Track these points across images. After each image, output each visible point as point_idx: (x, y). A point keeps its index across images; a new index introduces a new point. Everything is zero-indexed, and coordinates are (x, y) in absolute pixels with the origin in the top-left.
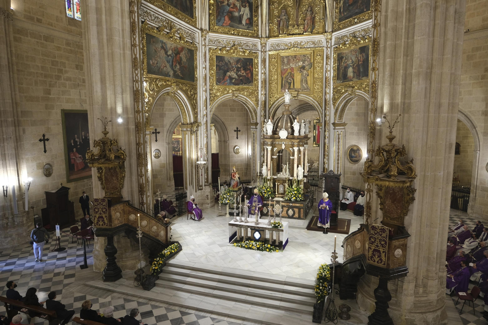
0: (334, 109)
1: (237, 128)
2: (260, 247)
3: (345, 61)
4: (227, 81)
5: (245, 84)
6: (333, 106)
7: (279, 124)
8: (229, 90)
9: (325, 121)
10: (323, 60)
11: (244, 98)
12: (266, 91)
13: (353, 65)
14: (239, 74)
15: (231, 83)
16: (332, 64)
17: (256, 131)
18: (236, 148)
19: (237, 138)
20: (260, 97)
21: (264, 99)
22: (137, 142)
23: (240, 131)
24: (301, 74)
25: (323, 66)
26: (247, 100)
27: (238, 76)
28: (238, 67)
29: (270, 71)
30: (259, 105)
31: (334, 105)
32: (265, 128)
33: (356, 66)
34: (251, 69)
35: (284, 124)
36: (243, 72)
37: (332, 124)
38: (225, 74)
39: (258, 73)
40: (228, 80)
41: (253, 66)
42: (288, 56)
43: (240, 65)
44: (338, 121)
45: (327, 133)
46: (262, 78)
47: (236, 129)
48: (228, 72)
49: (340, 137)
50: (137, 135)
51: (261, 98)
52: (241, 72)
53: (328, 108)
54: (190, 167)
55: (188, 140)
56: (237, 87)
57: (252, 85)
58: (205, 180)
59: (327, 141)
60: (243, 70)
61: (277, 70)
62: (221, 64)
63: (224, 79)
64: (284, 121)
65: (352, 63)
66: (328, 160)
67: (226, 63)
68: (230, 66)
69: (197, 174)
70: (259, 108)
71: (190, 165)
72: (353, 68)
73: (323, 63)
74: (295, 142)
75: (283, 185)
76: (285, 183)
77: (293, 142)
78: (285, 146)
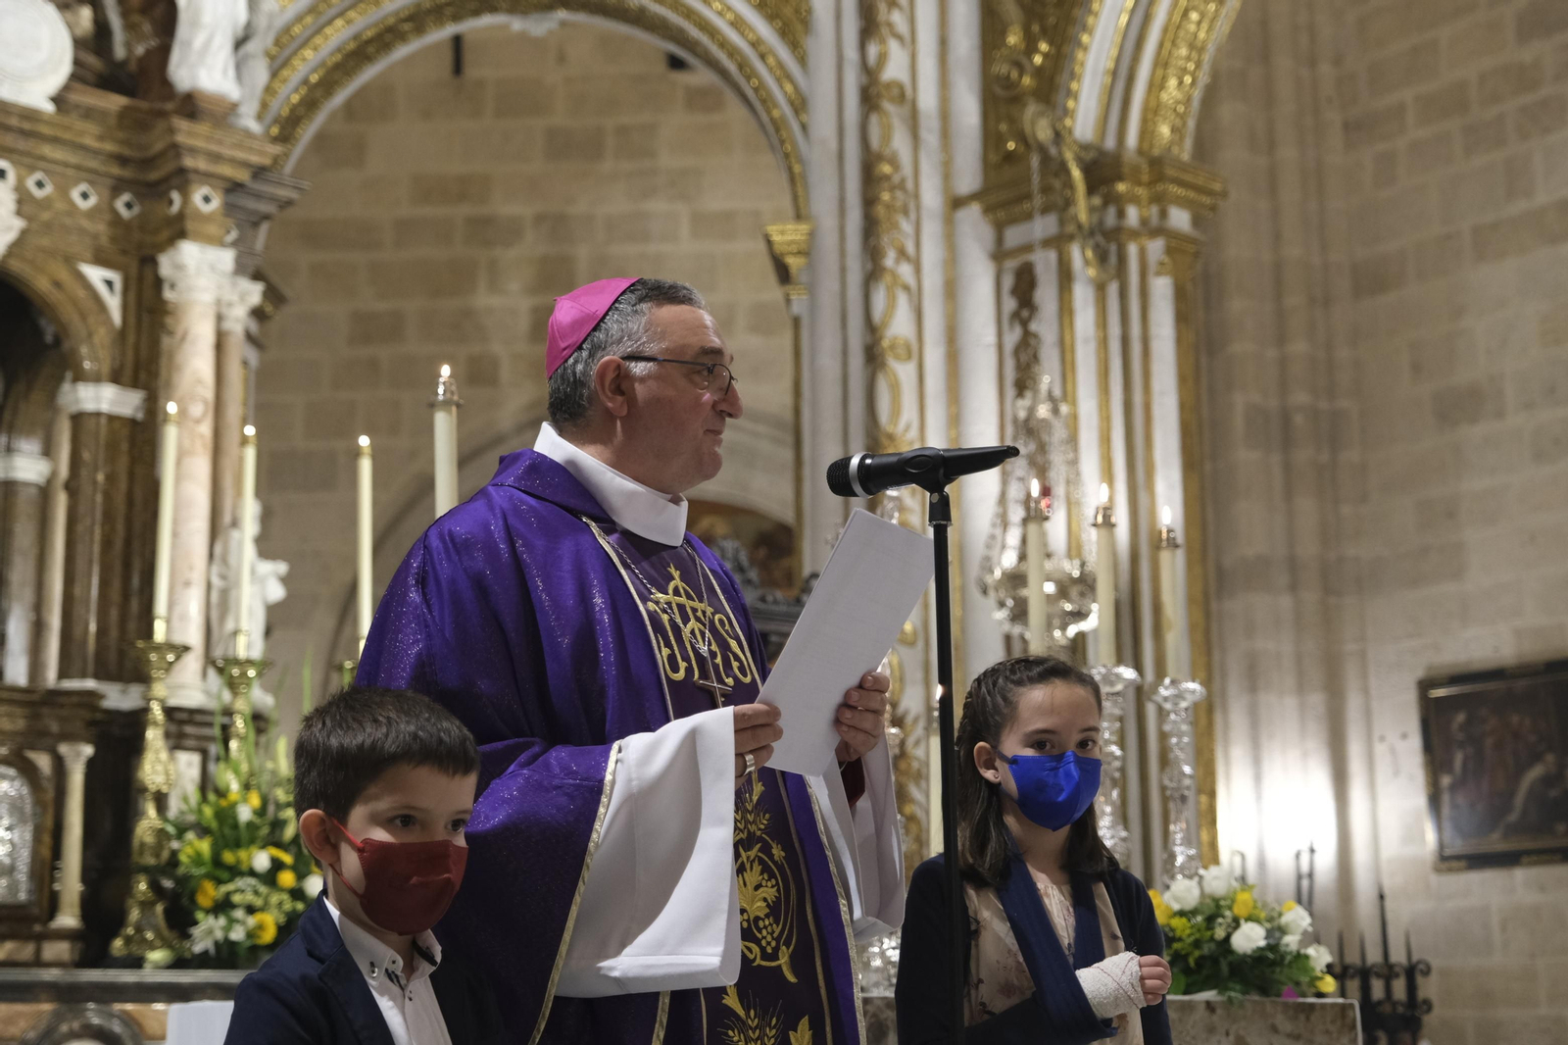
74: (208, 177)
75: (28, 771)
76: (64, 749)
77: (189, 162)
78: (19, 213)
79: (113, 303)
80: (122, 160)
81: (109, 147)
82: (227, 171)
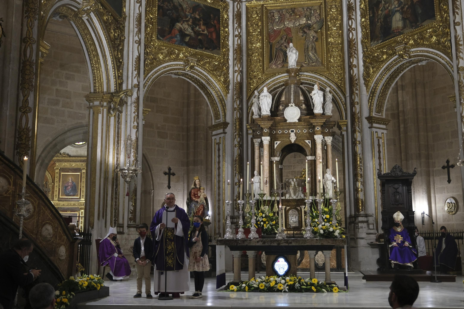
0: (367, 92)
1: (170, 169)
2: (295, 284)
3: (384, 7)
4: (176, 37)
5: (207, 48)
6: (365, 88)
7: (283, 99)
8: (179, 54)
9: (353, 115)
10: (341, 14)
11: (203, 74)
12: (242, 66)
13: (402, 8)
14: (197, 31)
15: (182, 42)
16: (359, 18)
17: (224, 138)
20: (231, 76)
21: (239, 80)
22: (24, 36)
24: (304, 37)
25: (341, 25)
26: (209, 79)
27: (195, 32)
28: (196, 18)
29: (248, 33)
30: (230, 91)
31: (367, 85)
32: (255, 105)
33: (407, 8)
34: (217, 27)
35: (292, 97)
36: (202, 28)
37: (366, 118)
38: (172, 25)
39: (228, 35)
40: (178, 36)
41: (220, 21)
42: (281, 10)
43: (199, 15)
44: (375, 114)
45: (358, 136)
46: (236, 43)
47: (167, 171)
48: (179, 22)
49: (381, 143)
50: (25, 20)
51: (233, 77)
52: (200, 28)
53: (357, 92)
54: (102, 180)
55: (102, 125)
56: (192, 50)
57: (218, 54)
58: (130, 216)
59: (358, 149)
60: (204, 24)
61: (261, 33)
62: (167, 6)
63: (170, 32)
64: (292, 93)
65: (399, 6)
66: (364, 184)
67: (174, 5)
68: (182, 14)
69: (116, 198)
70: (230, 95)
71: (103, 175)
72: (402, 13)
73: (342, 20)
74: (317, 125)
75: (297, 210)
76: (301, 206)
77: (314, 124)
78: (296, 136)
79: (310, 145)
80: (309, 125)
81: (306, 124)
82: (320, 124)
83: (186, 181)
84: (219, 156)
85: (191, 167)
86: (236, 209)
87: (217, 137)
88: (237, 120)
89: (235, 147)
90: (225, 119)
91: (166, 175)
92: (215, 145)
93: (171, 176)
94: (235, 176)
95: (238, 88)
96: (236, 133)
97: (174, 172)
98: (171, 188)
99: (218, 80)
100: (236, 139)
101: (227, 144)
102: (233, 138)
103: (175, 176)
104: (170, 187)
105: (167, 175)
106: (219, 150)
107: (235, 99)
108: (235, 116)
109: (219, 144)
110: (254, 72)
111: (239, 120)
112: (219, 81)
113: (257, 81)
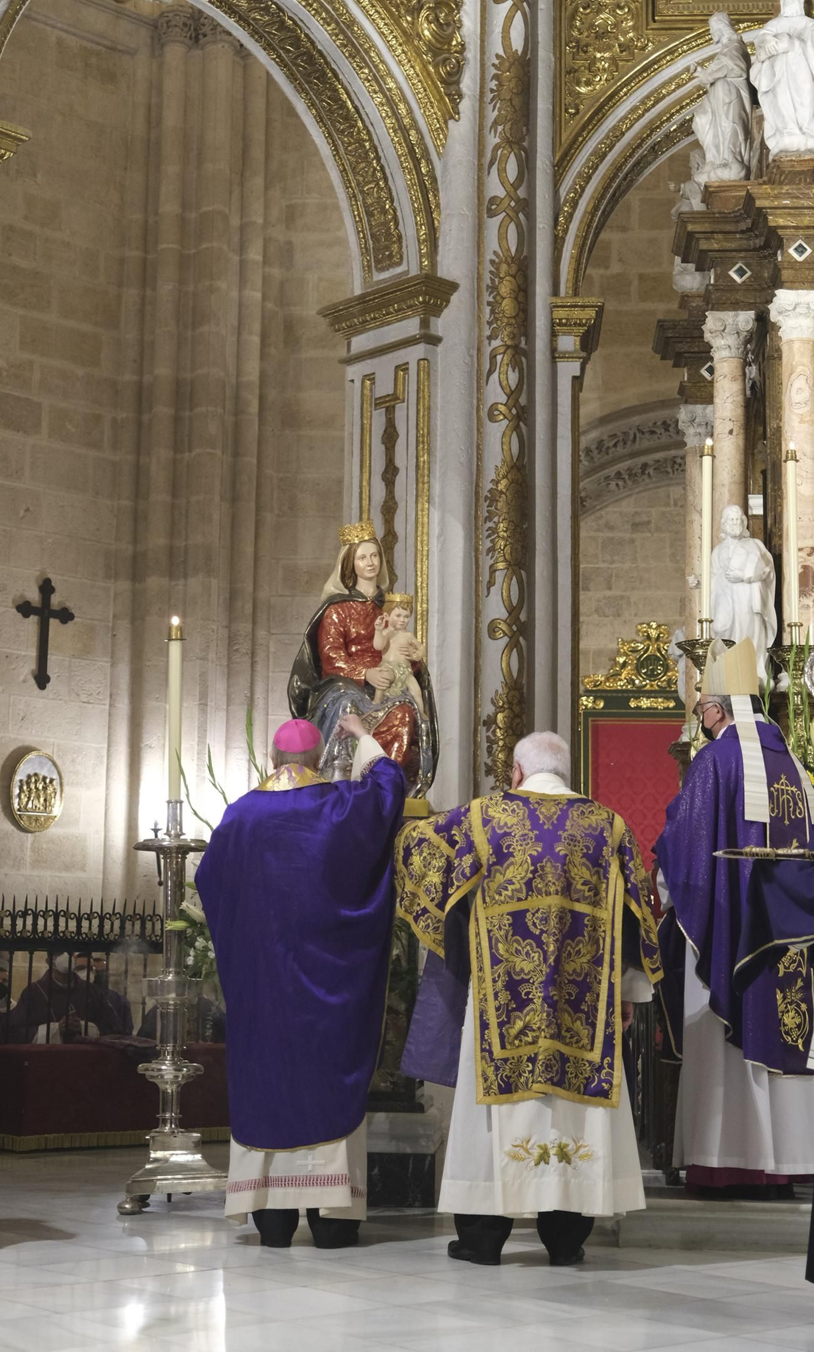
1: (46, 588)
17: (426, 366)
18: (21, 774)
19: (42, 679)
20: (469, 19)
21: (517, 43)
23: (65, 616)
30: (466, 106)
47: (34, 596)
51: (483, 25)
70: (461, 130)
83: (125, 655)
84: (390, 473)
85: (154, 583)
86: (489, 771)
87: (384, 367)
88: (504, 267)
89: (492, 418)
90: (433, 264)
91: (26, 615)
92: (367, 414)
93: (54, 623)
94: (491, 583)
95: (510, 85)
96: (496, 343)
97: (71, 605)
98: (49, 686)
99: (404, 32)
100: (495, 375)
101: (439, 401)
102: (479, 370)
103: (70, 624)
104: (48, 679)
105: (34, 619)
106: (390, 437)
107: (496, 148)
108: (492, 244)
109: (389, 404)
110: (599, 12)
111: (514, 268)
112: (409, 37)
113: (613, 61)
